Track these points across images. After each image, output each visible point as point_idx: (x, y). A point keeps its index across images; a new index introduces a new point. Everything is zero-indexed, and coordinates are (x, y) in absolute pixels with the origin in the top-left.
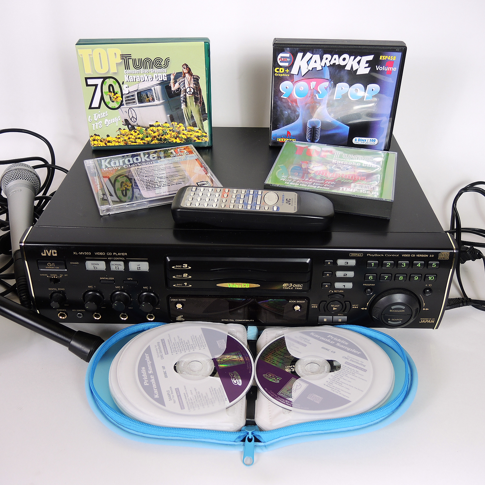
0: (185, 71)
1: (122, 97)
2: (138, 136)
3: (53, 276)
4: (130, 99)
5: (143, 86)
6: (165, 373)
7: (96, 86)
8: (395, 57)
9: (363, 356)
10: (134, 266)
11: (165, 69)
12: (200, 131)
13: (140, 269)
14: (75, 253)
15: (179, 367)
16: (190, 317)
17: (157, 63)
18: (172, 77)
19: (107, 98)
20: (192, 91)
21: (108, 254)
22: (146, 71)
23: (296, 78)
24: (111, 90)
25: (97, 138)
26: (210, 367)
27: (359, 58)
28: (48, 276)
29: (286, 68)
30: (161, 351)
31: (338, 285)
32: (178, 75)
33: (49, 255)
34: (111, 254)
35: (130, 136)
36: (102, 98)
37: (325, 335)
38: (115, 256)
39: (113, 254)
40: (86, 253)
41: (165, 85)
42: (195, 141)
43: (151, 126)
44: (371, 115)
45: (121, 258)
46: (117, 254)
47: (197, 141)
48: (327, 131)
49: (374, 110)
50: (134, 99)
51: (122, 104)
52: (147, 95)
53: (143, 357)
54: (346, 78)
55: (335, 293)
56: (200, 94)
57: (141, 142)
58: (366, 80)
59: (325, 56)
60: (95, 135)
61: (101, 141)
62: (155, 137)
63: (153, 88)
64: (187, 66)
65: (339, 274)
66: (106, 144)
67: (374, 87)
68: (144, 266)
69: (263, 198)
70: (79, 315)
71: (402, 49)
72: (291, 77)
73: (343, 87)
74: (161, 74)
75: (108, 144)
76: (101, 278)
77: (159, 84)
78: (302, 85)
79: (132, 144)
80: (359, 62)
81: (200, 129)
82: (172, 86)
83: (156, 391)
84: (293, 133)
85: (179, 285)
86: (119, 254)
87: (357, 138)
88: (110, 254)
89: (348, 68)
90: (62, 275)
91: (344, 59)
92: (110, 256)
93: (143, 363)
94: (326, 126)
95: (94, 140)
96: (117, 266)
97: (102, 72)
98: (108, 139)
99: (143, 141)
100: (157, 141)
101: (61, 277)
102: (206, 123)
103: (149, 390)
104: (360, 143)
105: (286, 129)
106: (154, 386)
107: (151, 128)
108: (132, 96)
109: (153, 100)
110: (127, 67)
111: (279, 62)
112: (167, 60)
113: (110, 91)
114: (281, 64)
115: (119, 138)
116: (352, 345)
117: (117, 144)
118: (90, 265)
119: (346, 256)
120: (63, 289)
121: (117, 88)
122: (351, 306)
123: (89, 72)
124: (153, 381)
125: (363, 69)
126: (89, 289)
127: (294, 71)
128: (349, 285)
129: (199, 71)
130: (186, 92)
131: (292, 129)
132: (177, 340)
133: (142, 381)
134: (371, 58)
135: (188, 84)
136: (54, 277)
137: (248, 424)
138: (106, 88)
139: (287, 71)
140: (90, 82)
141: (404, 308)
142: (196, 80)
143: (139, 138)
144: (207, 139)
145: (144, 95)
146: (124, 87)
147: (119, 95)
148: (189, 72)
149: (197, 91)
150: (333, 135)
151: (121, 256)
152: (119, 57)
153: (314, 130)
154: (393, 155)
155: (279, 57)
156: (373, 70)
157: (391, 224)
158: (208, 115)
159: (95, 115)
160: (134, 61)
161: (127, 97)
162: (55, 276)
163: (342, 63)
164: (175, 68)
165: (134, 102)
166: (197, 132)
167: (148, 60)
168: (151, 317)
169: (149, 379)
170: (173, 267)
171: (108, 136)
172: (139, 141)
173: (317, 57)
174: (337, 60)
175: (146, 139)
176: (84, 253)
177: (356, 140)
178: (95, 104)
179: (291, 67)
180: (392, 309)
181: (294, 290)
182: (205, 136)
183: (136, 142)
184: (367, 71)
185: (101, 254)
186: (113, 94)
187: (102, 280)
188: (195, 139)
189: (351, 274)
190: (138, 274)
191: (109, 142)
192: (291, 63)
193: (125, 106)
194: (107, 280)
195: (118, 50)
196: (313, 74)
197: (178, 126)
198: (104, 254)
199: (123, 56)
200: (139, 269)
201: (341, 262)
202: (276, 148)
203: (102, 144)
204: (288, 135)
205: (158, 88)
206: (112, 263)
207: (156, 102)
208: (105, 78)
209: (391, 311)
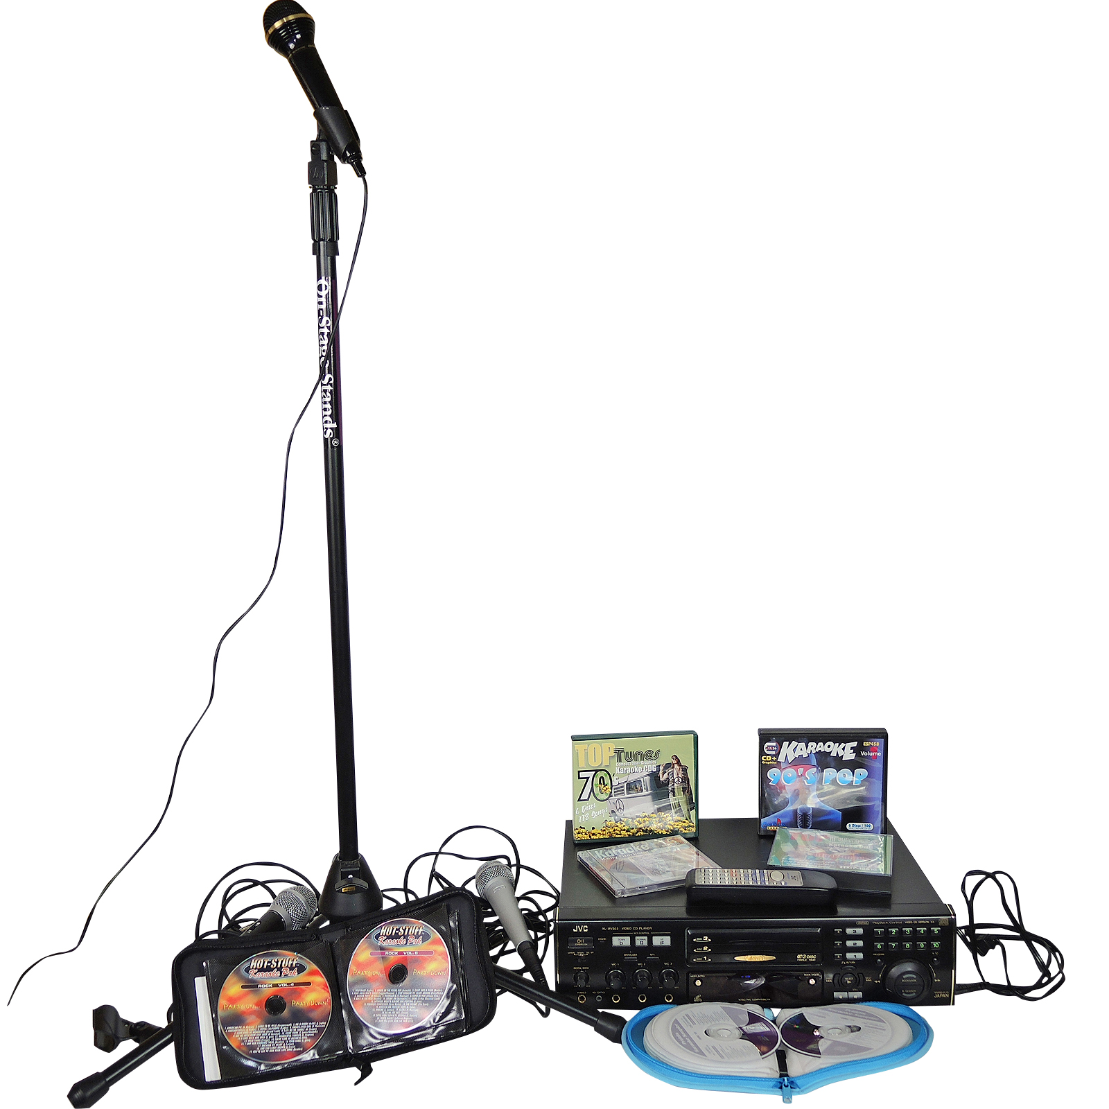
0: (675, 762)
1: (611, 789)
2: (624, 828)
4: (619, 790)
5: (632, 778)
6: (698, 1037)
7: (588, 778)
8: (877, 743)
9: (881, 1021)
10: (657, 941)
11: (655, 761)
12: (687, 821)
13: (662, 944)
14: (605, 929)
15: (711, 1033)
16: (707, 999)
17: (648, 755)
18: (661, 768)
19: (596, 790)
20: (681, 780)
21: (634, 929)
22: (637, 763)
23: (783, 766)
24: (602, 782)
25: (582, 830)
26: (738, 1033)
27: (843, 745)
29: (772, 756)
30: (688, 1022)
31: (849, 956)
32: (668, 766)
33: (580, 931)
35: (616, 828)
36: (592, 790)
37: (843, 1010)
38: (641, 930)
39: (639, 929)
40: (614, 929)
41: (654, 776)
42: (681, 831)
43: (637, 817)
44: (861, 799)
45: (646, 933)
46: (643, 928)
47: (684, 831)
48: (819, 817)
49: (864, 794)
50: (623, 790)
51: (610, 796)
52: (636, 786)
53: (674, 1027)
54: (833, 764)
55: (847, 965)
56: (688, 783)
57: (626, 834)
58: (853, 765)
59: (810, 744)
60: (581, 827)
61: (586, 834)
62: (641, 828)
63: (642, 779)
64: (676, 757)
65: (849, 943)
66: (590, 837)
67: (861, 772)
68: (667, 941)
69: (769, 876)
70: (599, 998)
71: (882, 735)
72: (778, 765)
73: (830, 773)
74: (651, 766)
75: (592, 837)
76: (625, 955)
77: (648, 775)
78: (790, 772)
79: (617, 836)
80: (843, 749)
81: (687, 819)
82: (661, 777)
83: (695, 1048)
84: (783, 821)
85: (699, 960)
86: (645, 928)
87: (851, 824)
88: (636, 928)
89: (834, 754)
91: (829, 746)
92: (636, 931)
93: (674, 1030)
94: (817, 812)
95: (579, 833)
96: (642, 941)
97: (595, 765)
98: (593, 831)
99: (629, 833)
100: (642, 833)
102: (693, 812)
103: (688, 1047)
104: (855, 829)
105: (775, 817)
106: (692, 1044)
107: (638, 819)
108: (621, 787)
109: (642, 790)
110: (619, 760)
111: (765, 750)
112: (658, 753)
113: (600, 783)
114: (768, 753)
115: (604, 830)
116: (868, 1014)
117: (601, 837)
118: (616, 941)
119: (853, 925)
121: (607, 780)
122: (864, 979)
123: (582, 766)
124: (689, 1041)
125: (849, 755)
127: (781, 758)
128: (860, 956)
129: (688, 761)
130: (674, 782)
131: (782, 816)
132: (701, 1015)
133: (680, 1043)
134: (855, 744)
135: (676, 772)
137: (781, 1076)
138: (597, 780)
139: (774, 758)
140: (582, 775)
141: (915, 977)
142: (685, 770)
143: (624, 830)
144: (694, 830)
145: (633, 785)
146: (614, 779)
147: (609, 786)
148: (678, 762)
149: (685, 780)
150: (826, 822)
151: (647, 931)
152: (612, 750)
153: (805, 816)
154: (890, 838)
155: (765, 746)
156: (858, 755)
157: (893, 898)
158: (695, 805)
159: (583, 807)
160: (626, 754)
161: (617, 789)
163: (828, 750)
164: (665, 759)
165: (623, 793)
166: (684, 822)
167: (639, 753)
168: (669, 998)
169: (686, 1041)
170: (694, 940)
171: (593, 828)
172: (624, 833)
173: (803, 745)
174: (822, 747)
175: (632, 831)
177: (850, 826)
178: (584, 797)
179: (777, 755)
180: (904, 979)
181: (808, 962)
182: (693, 827)
183: (621, 834)
184: (853, 756)
185: (628, 929)
186: (603, 786)
188: (682, 829)
189: (860, 943)
190: (661, 949)
191: (593, 834)
192: (778, 751)
193: (614, 797)
194: (630, 956)
195: (612, 744)
196: (800, 761)
197: (665, 816)
198: (630, 929)
199: (617, 751)
201: (849, 931)
202: (770, 837)
203: (587, 837)
204: (779, 824)
205: (648, 778)
206: (637, 938)
207: (645, 793)
208: (597, 771)
209: (903, 981)
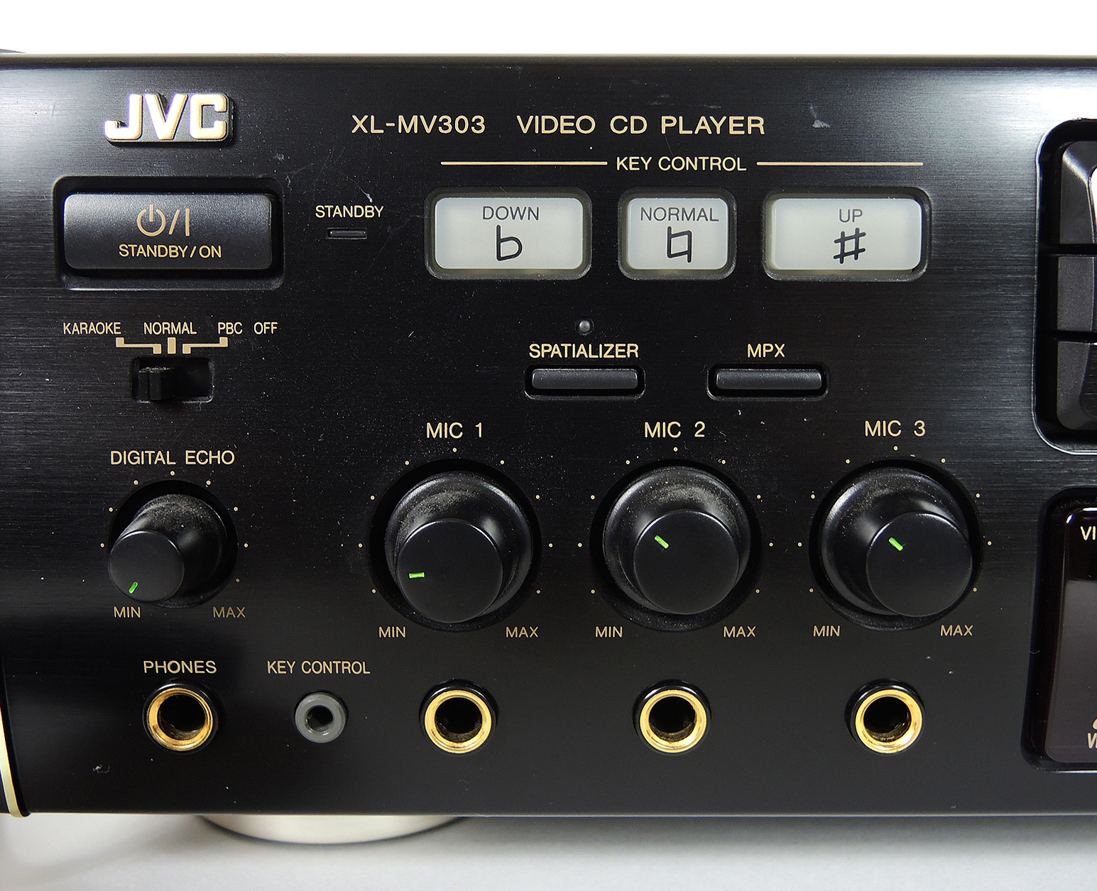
3: (162, 339)
10: (805, 234)
13: (857, 252)
14: (367, 124)
21: (619, 125)
28: (120, 343)
34: (639, 125)
38: (672, 143)
39: (654, 125)
40: (449, 124)
45: (718, 163)
46: (691, 124)
70: (320, 717)
86: (703, 124)
88: (636, 124)
90: (230, 327)
92: (629, 145)
101: (224, 342)
120: (220, 457)
126: (428, 455)
136: (172, 349)
151: (720, 144)
162: (182, 339)
176: (437, 124)
185: (563, 124)
187: (548, 362)
194: (582, 363)
198: (586, 125)
200: (850, 246)
206: (643, 202)
